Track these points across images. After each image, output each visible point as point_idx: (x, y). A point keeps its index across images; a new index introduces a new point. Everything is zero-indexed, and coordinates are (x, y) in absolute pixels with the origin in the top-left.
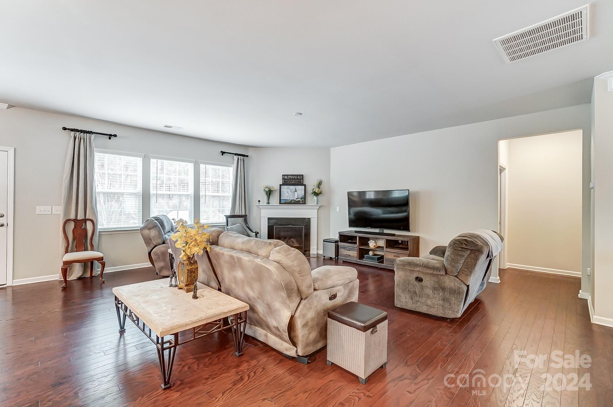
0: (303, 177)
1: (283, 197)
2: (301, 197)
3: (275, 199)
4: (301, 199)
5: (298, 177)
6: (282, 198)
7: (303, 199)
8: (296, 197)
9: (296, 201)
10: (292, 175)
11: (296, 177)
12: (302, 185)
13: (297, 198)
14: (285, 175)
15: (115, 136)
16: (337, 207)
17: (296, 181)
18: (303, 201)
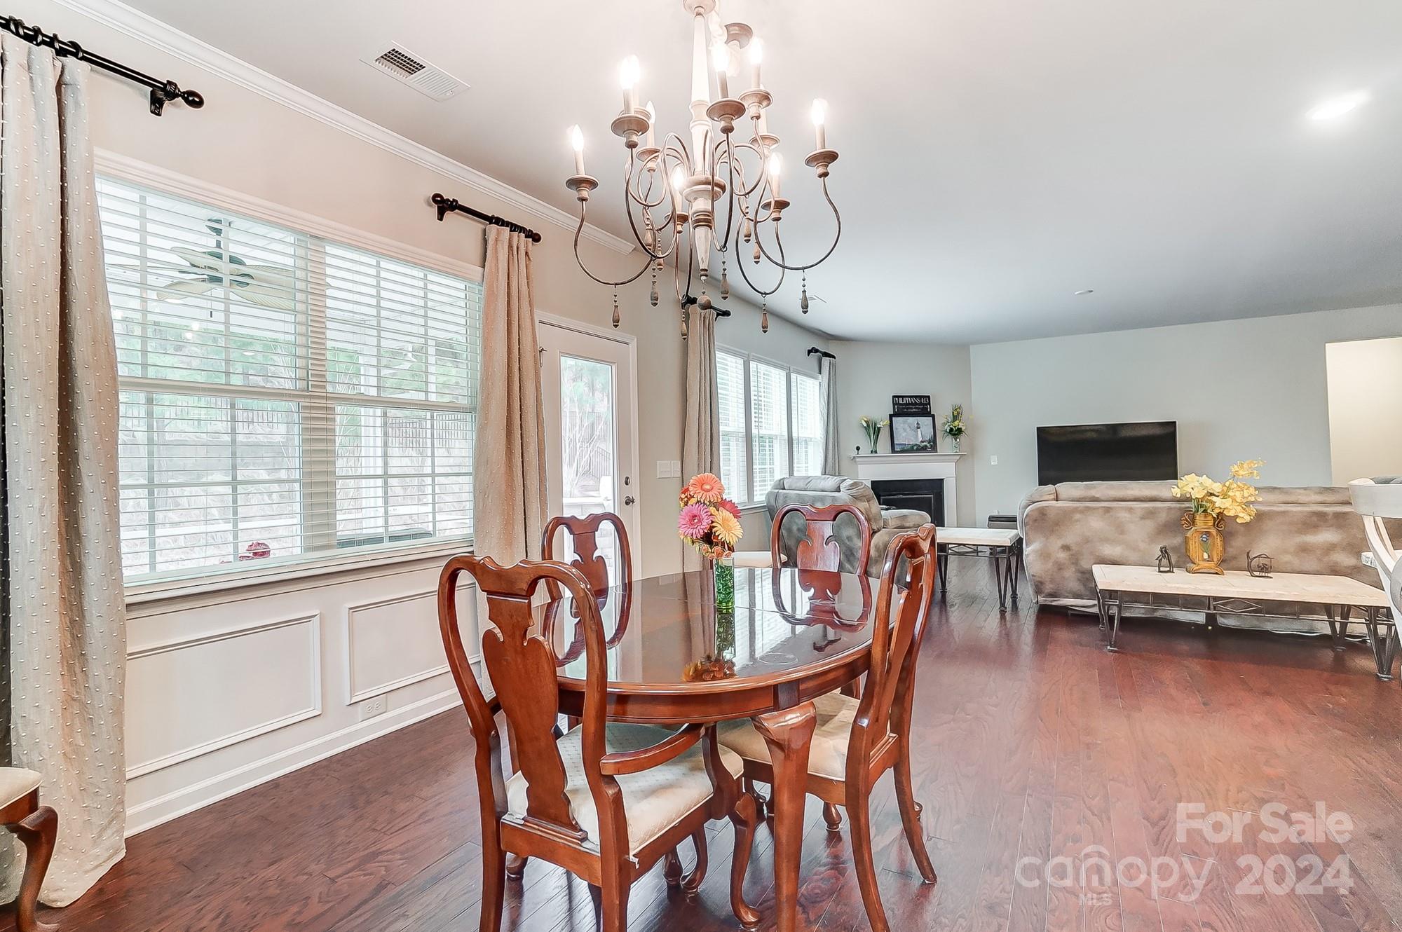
0: (929, 400)
1: (897, 440)
2: (927, 439)
3: (884, 445)
4: (929, 442)
5: (920, 399)
8: (921, 439)
9: (919, 446)
10: (911, 397)
11: (918, 401)
12: (929, 415)
13: (922, 442)
14: (897, 397)
16: (992, 457)
17: (918, 409)
18: (931, 445)
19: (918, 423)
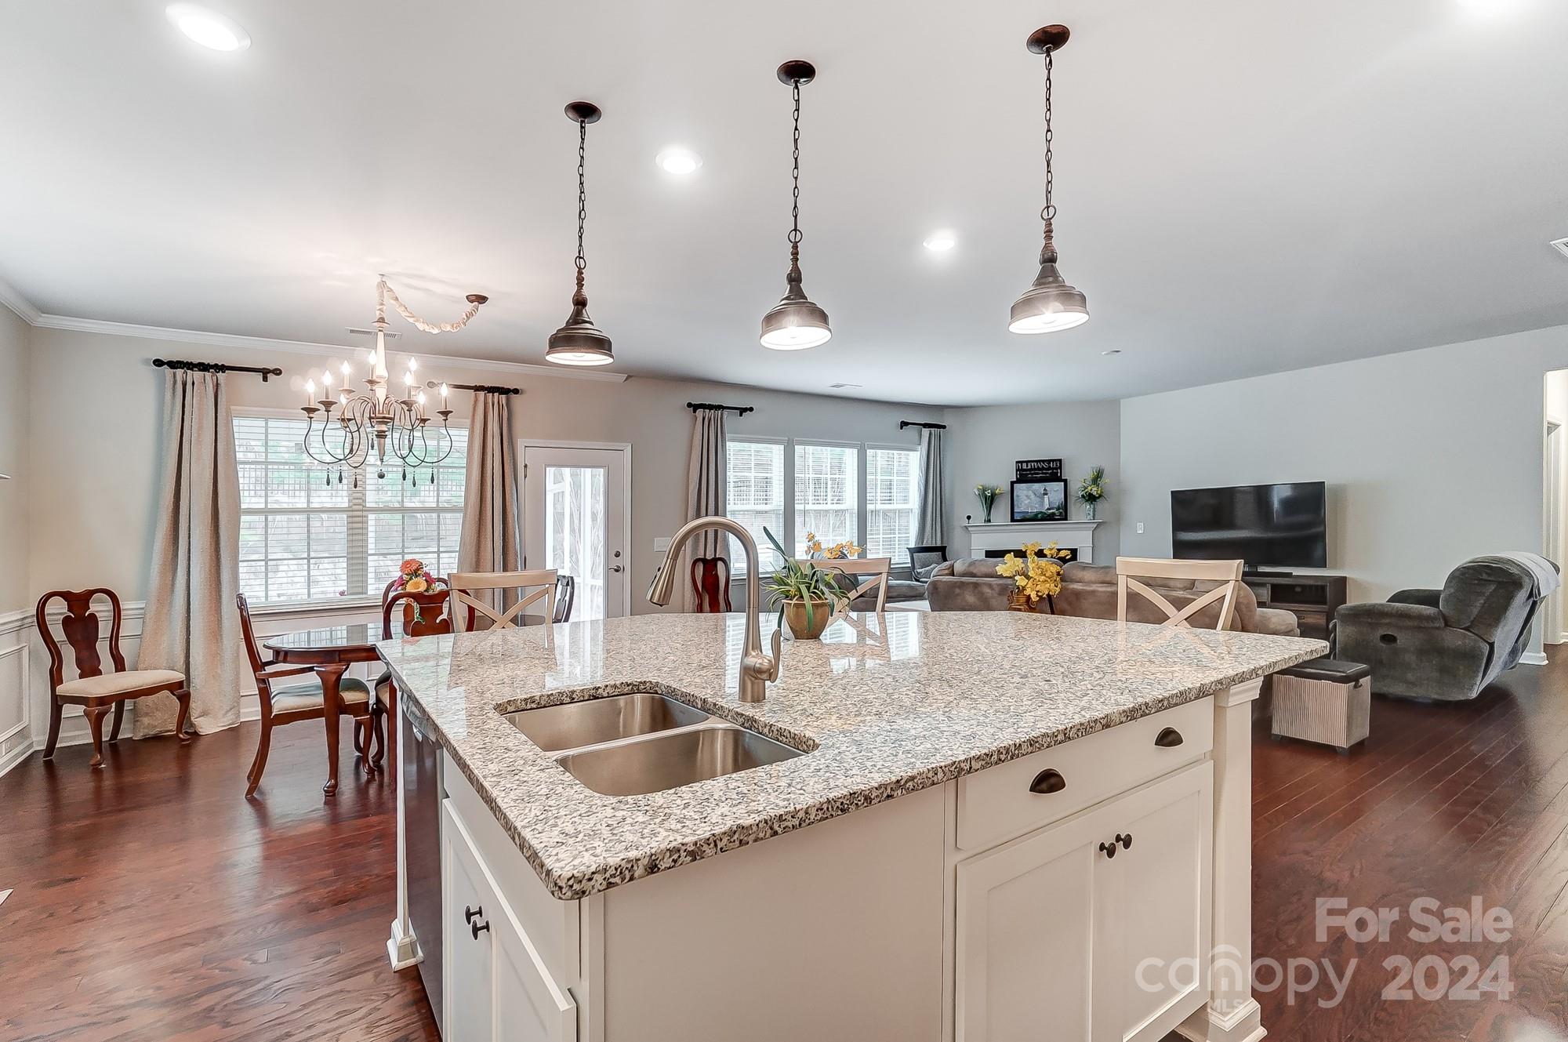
0: (1061, 464)
2: (1056, 505)
3: (1001, 512)
4: (1058, 509)
5: (1049, 463)
6: (1016, 510)
7: (1061, 511)
8: (1047, 506)
9: (1045, 514)
11: (1045, 465)
12: (1059, 479)
13: (1048, 509)
14: (1022, 462)
15: (751, 409)
16: (1138, 524)
17: (1046, 473)
18: (1061, 513)
19: (1044, 489)
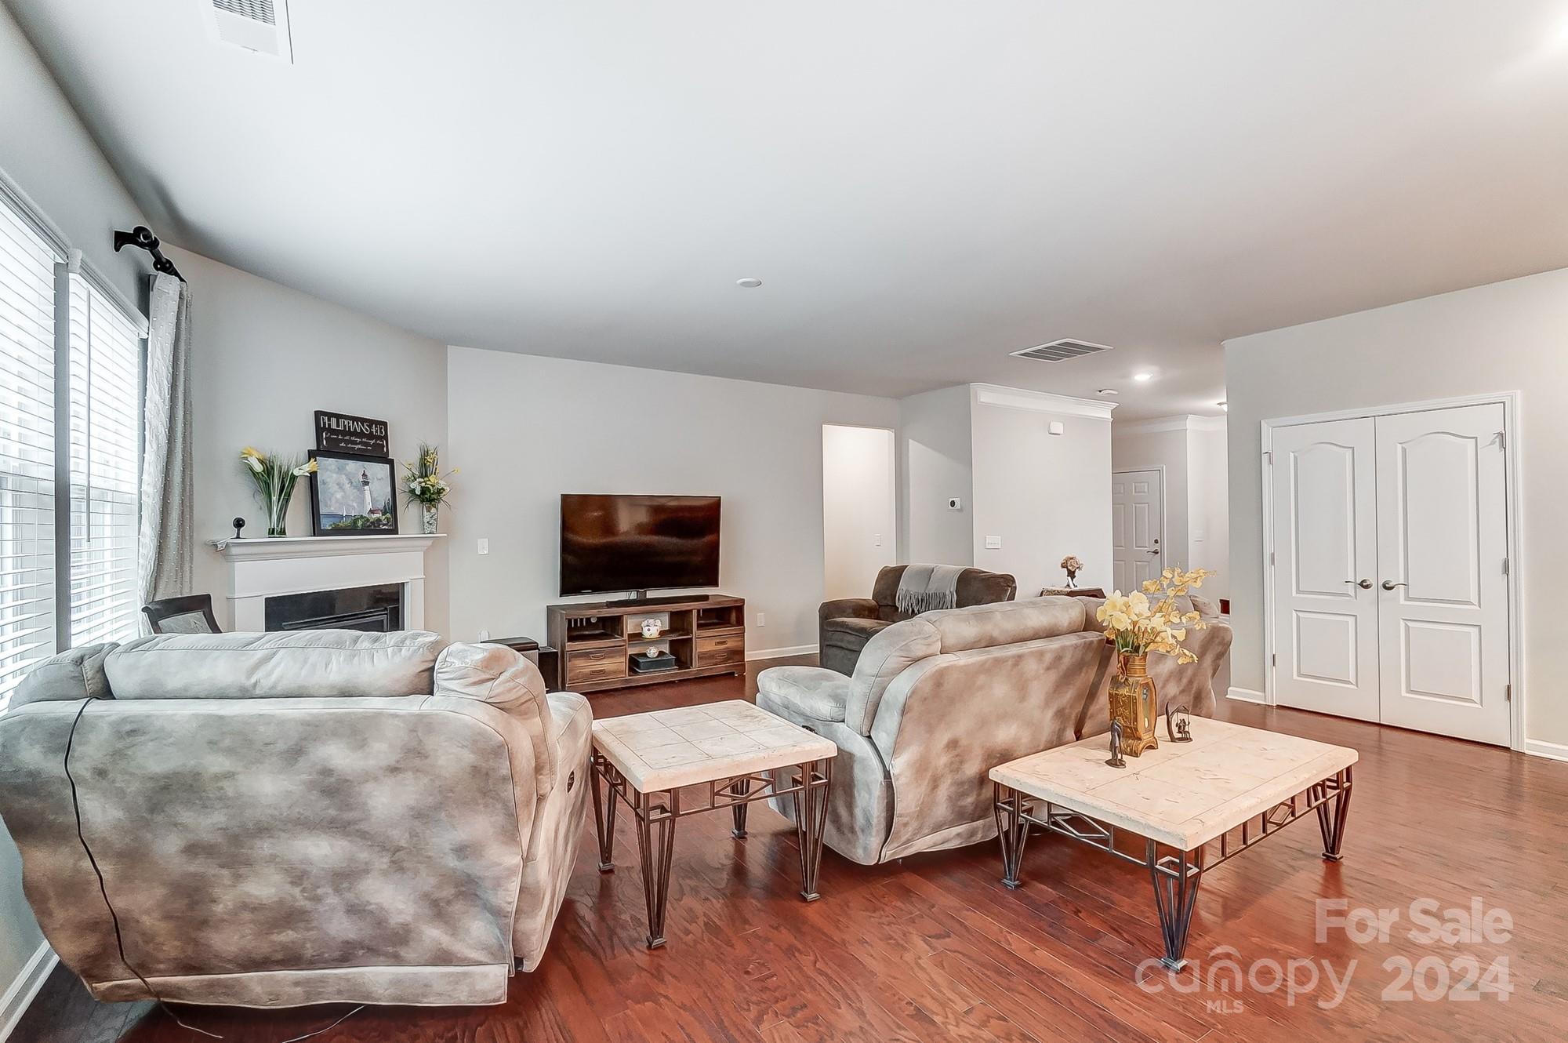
0: (387, 430)
1: (326, 506)
2: (381, 507)
3: (296, 517)
4: (385, 512)
5: (370, 427)
6: (323, 510)
7: (389, 515)
8: (370, 507)
9: (368, 521)
10: (354, 419)
11: (366, 429)
12: (384, 459)
13: (372, 512)
14: (330, 415)
16: (480, 541)
17: (367, 444)
18: (388, 519)
19: (364, 475)
